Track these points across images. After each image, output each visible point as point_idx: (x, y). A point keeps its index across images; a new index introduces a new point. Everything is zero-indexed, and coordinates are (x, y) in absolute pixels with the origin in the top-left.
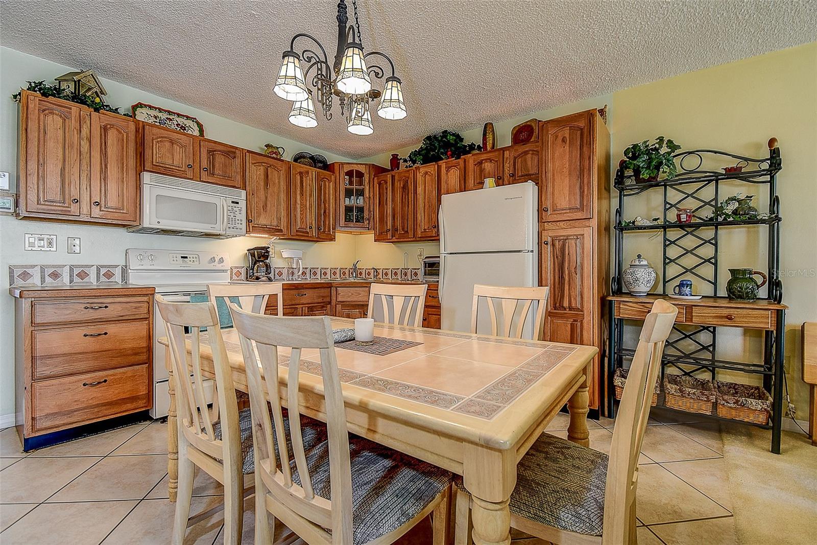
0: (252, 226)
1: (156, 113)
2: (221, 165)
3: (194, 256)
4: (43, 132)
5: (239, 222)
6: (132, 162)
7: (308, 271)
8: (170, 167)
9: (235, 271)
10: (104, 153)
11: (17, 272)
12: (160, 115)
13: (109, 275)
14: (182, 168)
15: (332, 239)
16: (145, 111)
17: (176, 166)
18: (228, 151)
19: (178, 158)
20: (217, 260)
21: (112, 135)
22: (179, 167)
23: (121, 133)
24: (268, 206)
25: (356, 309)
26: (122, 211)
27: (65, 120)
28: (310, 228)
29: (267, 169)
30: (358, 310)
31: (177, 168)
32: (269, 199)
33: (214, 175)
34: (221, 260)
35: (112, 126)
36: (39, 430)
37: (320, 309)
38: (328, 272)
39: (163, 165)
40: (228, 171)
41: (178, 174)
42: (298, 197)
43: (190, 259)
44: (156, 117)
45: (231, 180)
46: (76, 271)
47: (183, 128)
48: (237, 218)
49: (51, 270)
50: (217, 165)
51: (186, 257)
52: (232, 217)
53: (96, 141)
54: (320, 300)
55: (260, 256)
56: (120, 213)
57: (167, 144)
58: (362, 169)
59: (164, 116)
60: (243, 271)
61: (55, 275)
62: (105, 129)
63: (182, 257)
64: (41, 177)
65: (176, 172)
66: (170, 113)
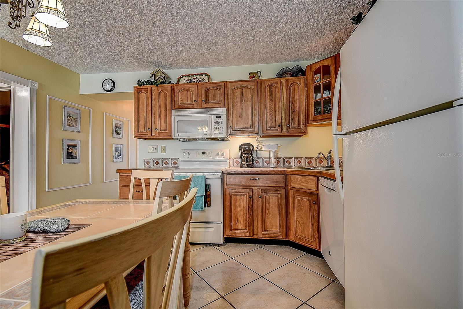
0: (232, 131)
1: (188, 78)
2: (212, 96)
3: (209, 152)
5: (221, 129)
6: (169, 106)
7: (281, 161)
8: (186, 104)
9: (235, 160)
10: (159, 105)
11: (146, 162)
13: (175, 163)
14: (192, 103)
16: (184, 78)
17: (189, 103)
18: (217, 86)
19: (190, 98)
20: (220, 154)
21: (162, 95)
22: (191, 103)
23: (166, 93)
24: (243, 115)
25: (306, 197)
26: (166, 131)
27: (146, 94)
28: (281, 127)
29: (243, 90)
30: (308, 198)
31: (190, 104)
32: (244, 110)
33: (209, 103)
34: (223, 155)
35: (162, 91)
37: (273, 192)
38: (292, 161)
39: (183, 104)
40: (217, 98)
41: (191, 107)
43: (207, 154)
44: (188, 80)
45: (219, 103)
46: (164, 161)
47: (200, 81)
48: (220, 127)
49: (156, 161)
50: (210, 97)
51: (205, 153)
52: (217, 126)
53: (157, 100)
54: (274, 184)
56: (165, 132)
57: (185, 92)
58: (328, 63)
59: (191, 78)
60: (240, 161)
62: (160, 93)
63: (203, 153)
65: (189, 106)
66: (194, 75)
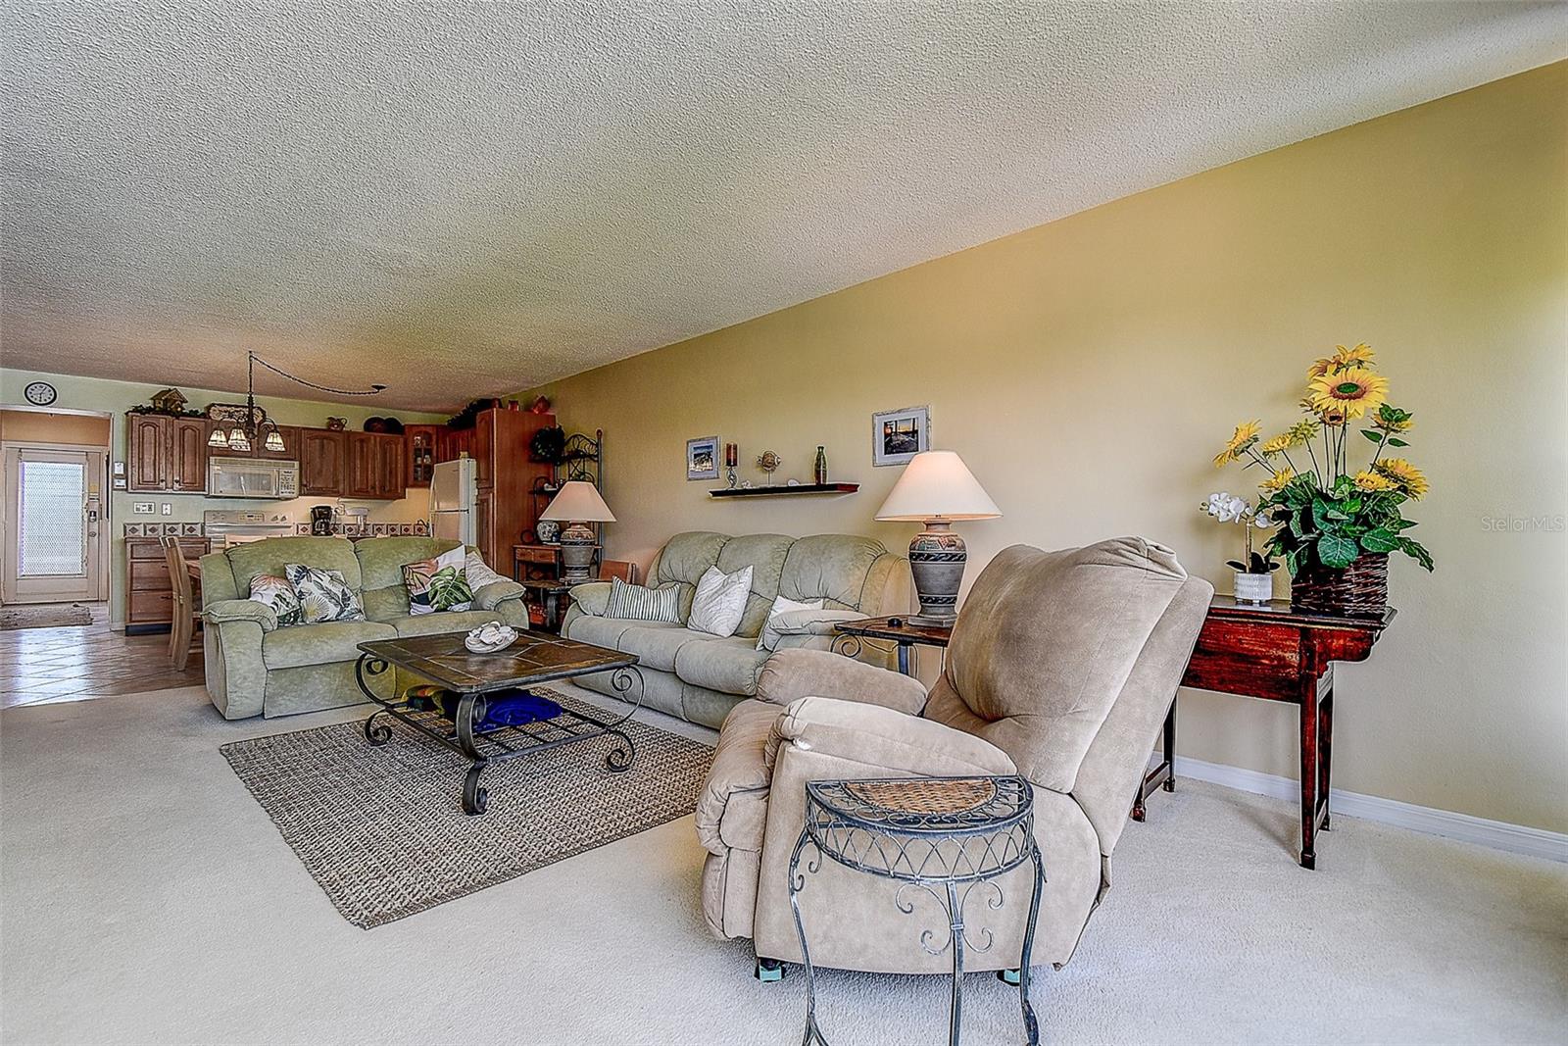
0: (305, 490)
1: (225, 408)
3: (259, 515)
4: (141, 437)
5: (294, 487)
6: (202, 450)
7: (370, 527)
9: (301, 527)
10: (182, 446)
11: (129, 528)
12: (229, 409)
13: (191, 530)
15: (403, 497)
16: (218, 408)
18: (284, 431)
20: (280, 518)
21: (188, 432)
24: (323, 471)
26: (195, 485)
27: (156, 427)
28: (373, 488)
29: (323, 441)
32: (324, 465)
34: (284, 518)
35: (188, 427)
36: (134, 622)
42: (358, 462)
43: (255, 518)
44: (226, 412)
46: (168, 527)
48: (291, 484)
49: (151, 526)
51: (252, 516)
52: (285, 483)
53: (176, 438)
55: (321, 515)
58: (430, 430)
60: (309, 527)
61: (153, 530)
62: (183, 430)
63: (249, 516)
64: (142, 467)
66: (237, 406)
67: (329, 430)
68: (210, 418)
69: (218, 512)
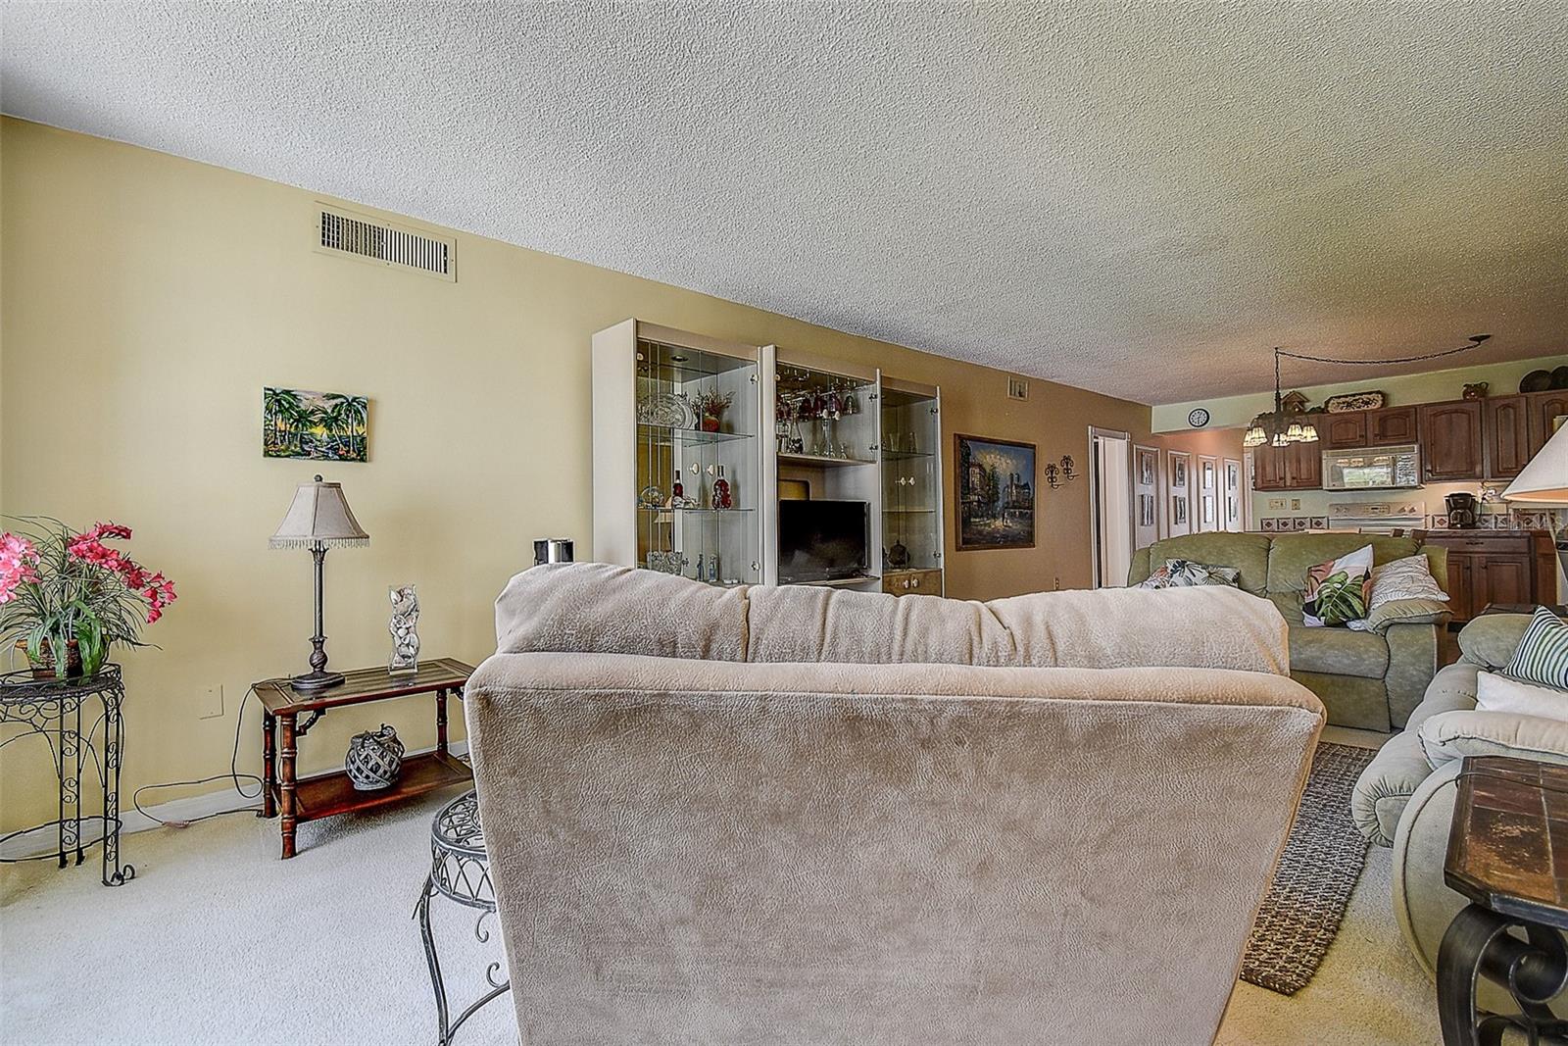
0: (1430, 475)
1: (1343, 399)
2: (1393, 427)
3: (1384, 507)
5: (1412, 474)
8: (1346, 441)
9: (1437, 519)
11: (1264, 523)
12: (1347, 399)
13: (1318, 523)
14: (1356, 439)
16: (1335, 401)
19: (1353, 432)
20: (1407, 509)
24: (1452, 452)
26: (1311, 480)
29: (1451, 415)
31: (1352, 441)
32: (1454, 445)
33: (1386, 437)
34: (1412, 510)
39: (1341, 442)
40: (1401, 430)
42: (1502, 434)
43: (1380, 510)
44: (1344, 403)
45: (1406, 437)
46: (1297, 521)
47: (1368, 403)
49: (1283, 521)
50: (1389, 428)
51: (1377, 508)
54: (1510, 550)
55: (1457, 505)
59: (1350, 400)
60: (1447, 519)
61: (1285, 524)
63: (1373, 509)
64: (1263, 468)
66: (1354, 395)
67: (1465, 401)
68: (1328, 412)
69: (1341, 505)
